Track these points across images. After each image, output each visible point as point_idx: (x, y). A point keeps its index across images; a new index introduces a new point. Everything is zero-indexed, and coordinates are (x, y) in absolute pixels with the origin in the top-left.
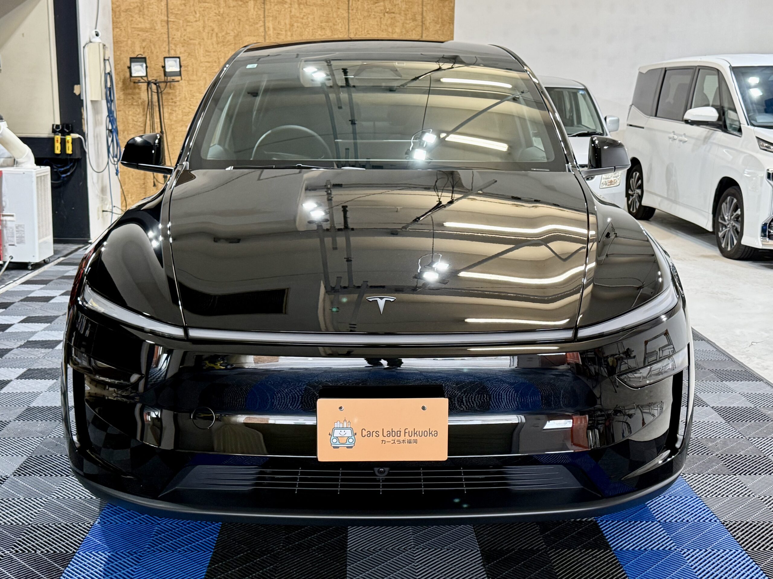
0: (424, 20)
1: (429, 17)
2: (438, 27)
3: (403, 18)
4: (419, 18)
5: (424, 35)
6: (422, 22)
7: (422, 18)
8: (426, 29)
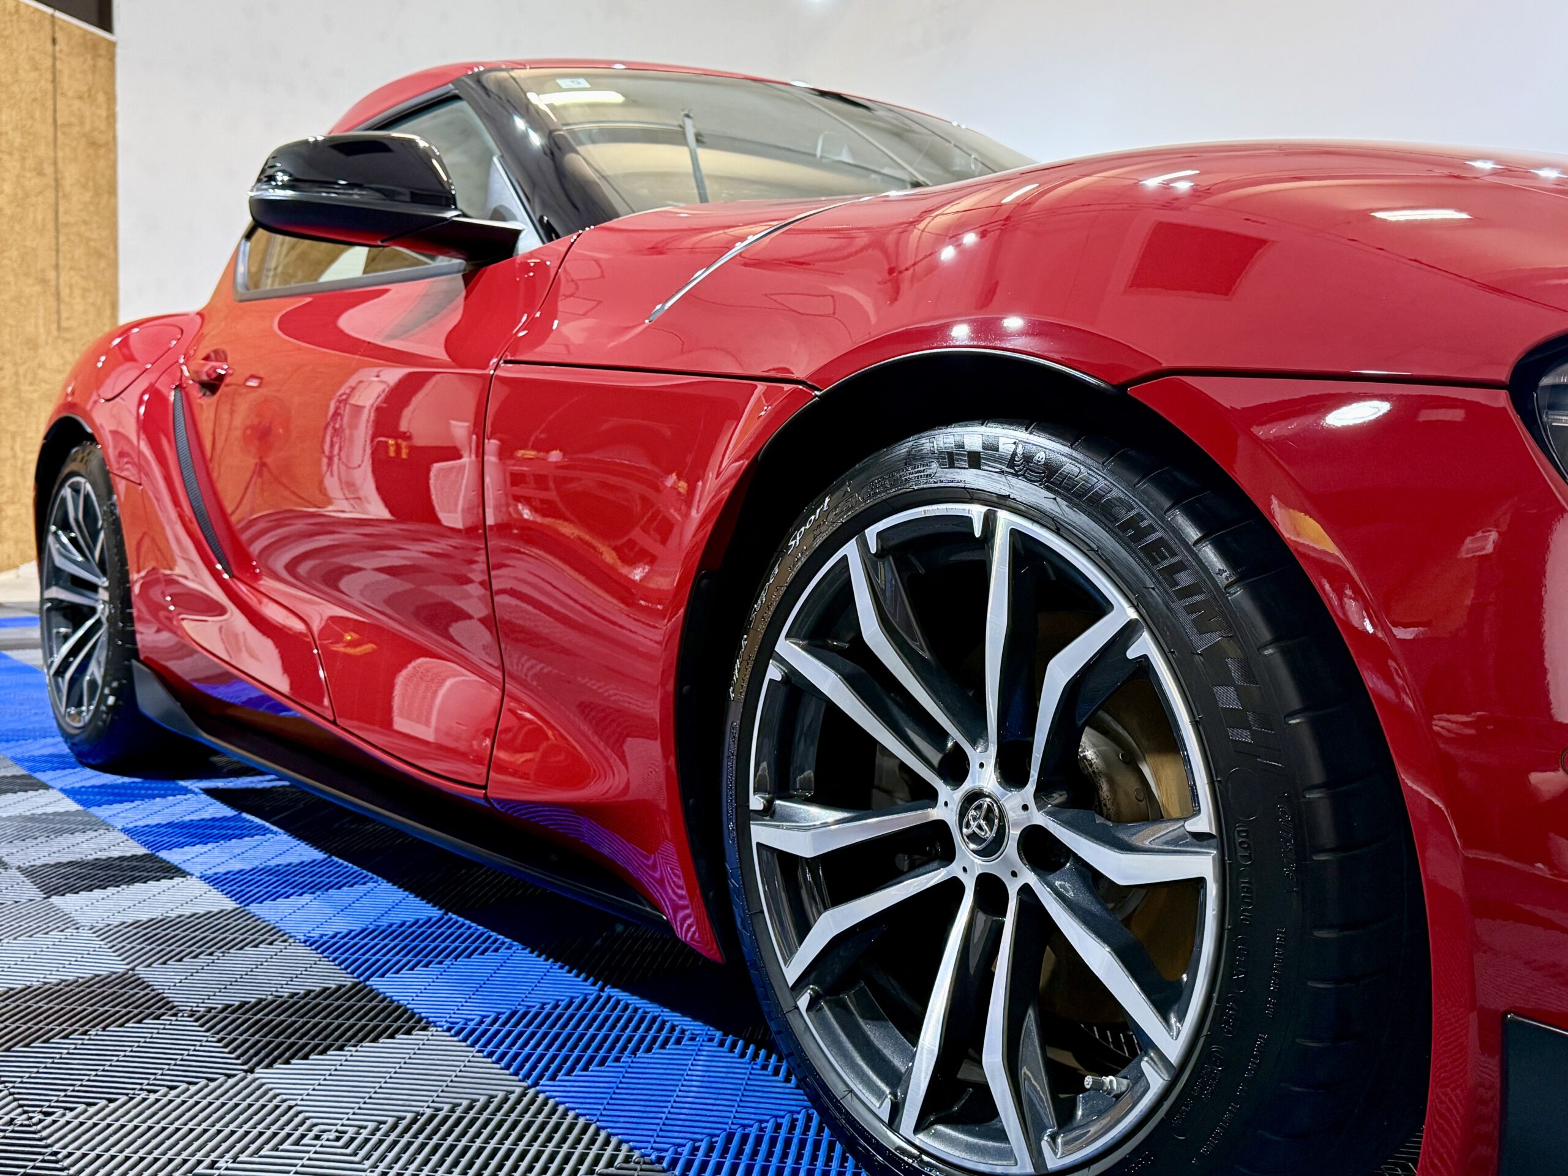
0: (59, 176)
1: (71, 174)
2: (87, 196)
3: (18, 165)
4: (49, 170)
5: (61, 209)
6: (56, 180)
7: (56, 172)
8: (64, 196)
